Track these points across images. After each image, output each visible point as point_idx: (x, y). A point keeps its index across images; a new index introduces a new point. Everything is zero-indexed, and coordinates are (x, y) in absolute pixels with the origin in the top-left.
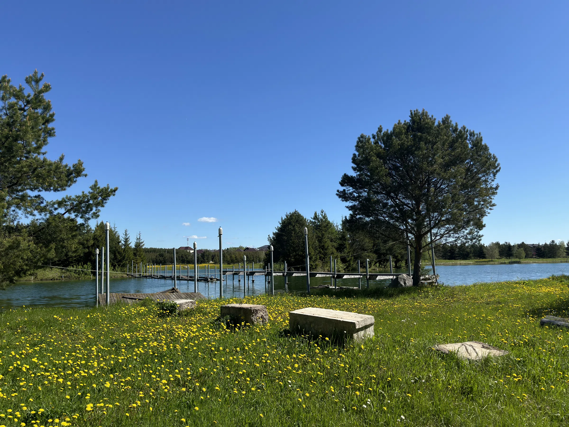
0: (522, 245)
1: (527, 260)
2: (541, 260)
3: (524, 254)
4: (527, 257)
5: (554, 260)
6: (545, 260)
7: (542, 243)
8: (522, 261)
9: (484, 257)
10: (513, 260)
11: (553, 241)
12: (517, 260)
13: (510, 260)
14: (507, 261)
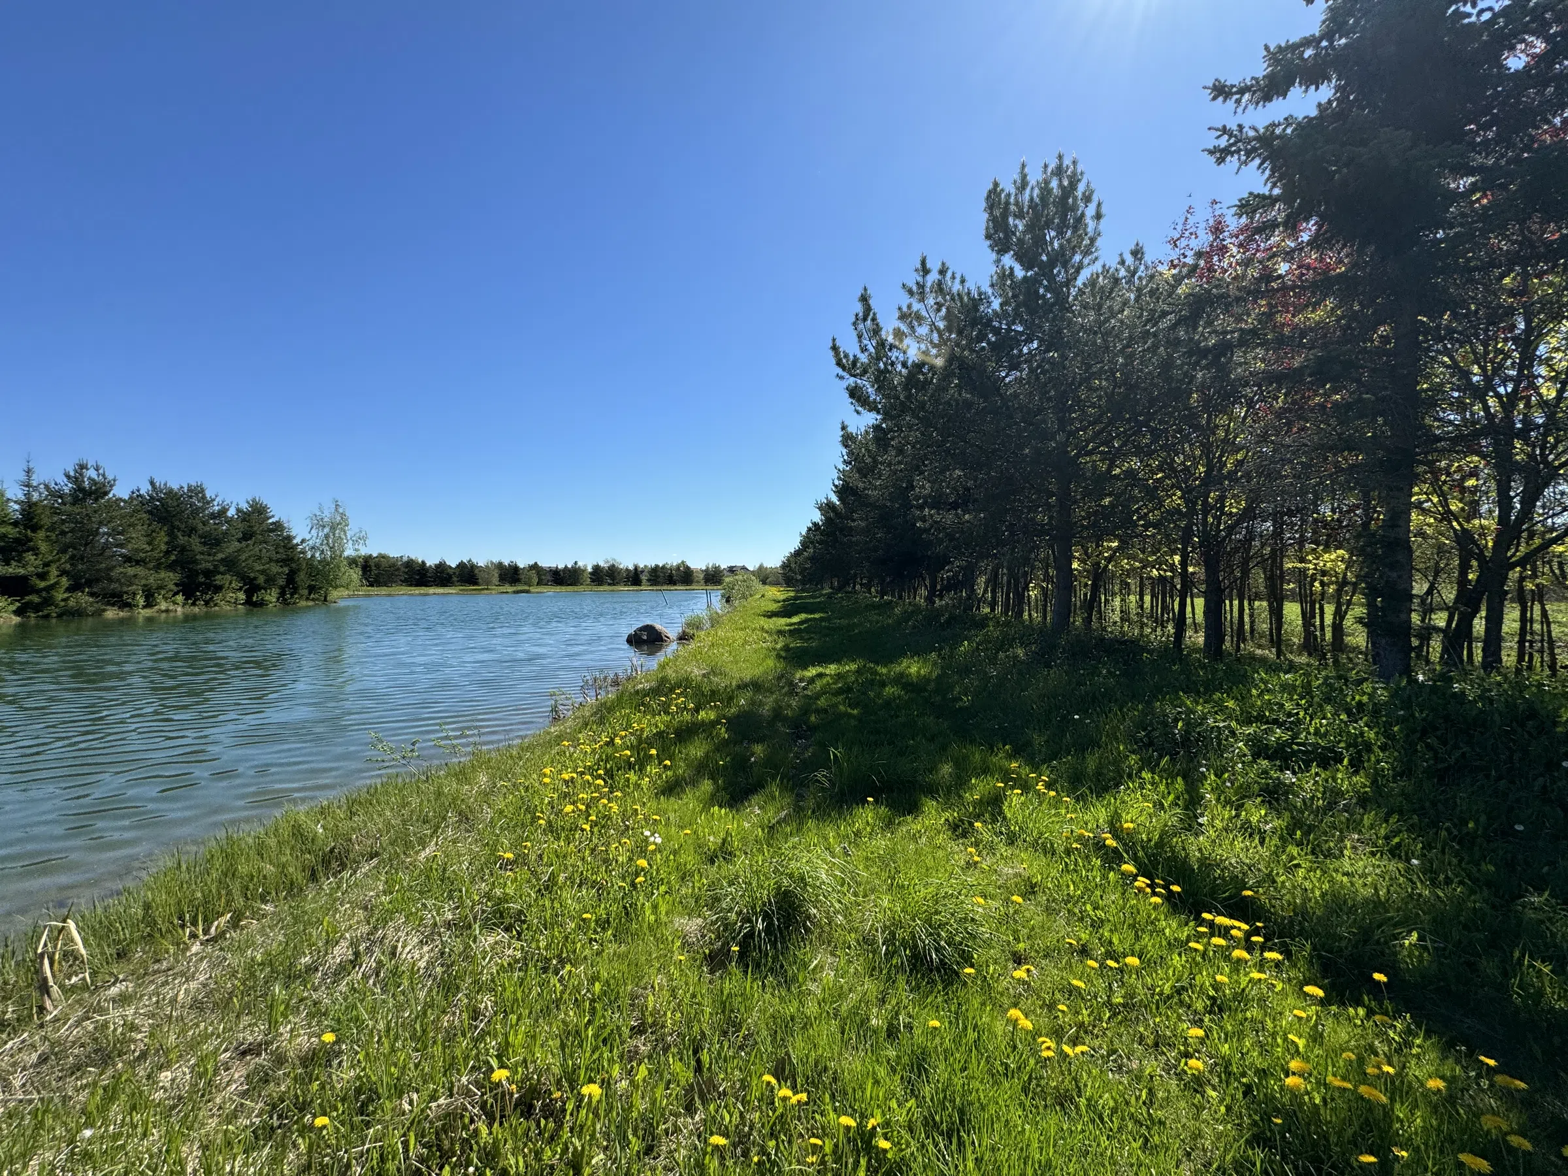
0: (535, 567)
1: (539, 589)
2: (558, 589)
3: (535, 580)
4: (538, 584)
5: (575, 588)
6: (564, 588)
7: (561, 566)
8: (532, 589)
9: (476, 584)
10: (520, 588)
11: (576, 563)
12: (526, 588)
13: (514, 589)
14: (510, 589)
